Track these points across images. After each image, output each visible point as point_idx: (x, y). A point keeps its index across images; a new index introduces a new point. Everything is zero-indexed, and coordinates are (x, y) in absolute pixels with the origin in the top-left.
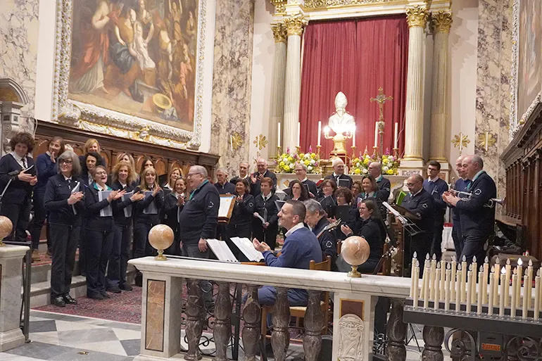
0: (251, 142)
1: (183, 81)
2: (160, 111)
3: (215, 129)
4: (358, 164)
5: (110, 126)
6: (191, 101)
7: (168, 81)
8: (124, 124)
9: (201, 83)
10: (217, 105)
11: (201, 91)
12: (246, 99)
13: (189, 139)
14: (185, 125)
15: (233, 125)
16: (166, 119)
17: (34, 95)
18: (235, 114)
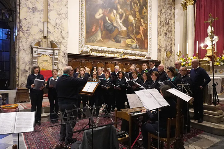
0: (175, 54)
1: (142, 33)
2: (129, 46)
3: (159, 51)
4: (218, 60)
5: (105, 53)
6: (146, 40)
7: (133, 34)
8: (111, 52)
9: (151, 33)
10: (159, 41)
11: (151, 36)
12: (172, 37)
13: (146, 55)
14: (143, 50)
15: (167, 48)
16: (133, 48)
17: (67, 45)
18: (168, 44)
